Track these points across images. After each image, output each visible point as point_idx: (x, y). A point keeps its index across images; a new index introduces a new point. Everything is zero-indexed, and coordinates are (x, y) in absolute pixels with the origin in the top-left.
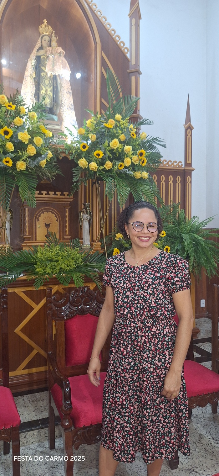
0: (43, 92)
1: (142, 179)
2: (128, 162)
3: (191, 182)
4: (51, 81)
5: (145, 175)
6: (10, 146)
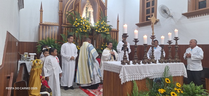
1: (108, 34)
2: (105, 31)
4: (89, 12)
6: (84, 28)
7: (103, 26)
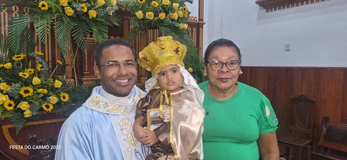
1: (184, 29)
2: (176, 15)
3: (203, 33)
5: (186, 26)
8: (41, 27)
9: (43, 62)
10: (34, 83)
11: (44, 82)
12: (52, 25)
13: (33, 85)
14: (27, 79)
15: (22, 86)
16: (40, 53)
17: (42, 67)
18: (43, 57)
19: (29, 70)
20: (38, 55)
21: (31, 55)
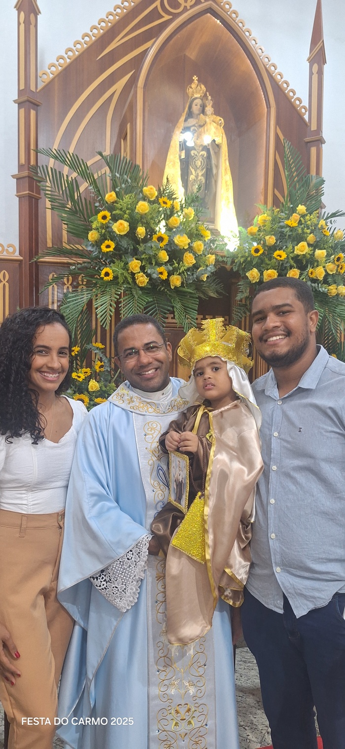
0: (192, 177)
1: (339, 295)
2: (319, 272)
4: (204, 162)
5: (343, 290)
6: (164, 256)
7: (299, 238)
8: (103, 305)
9: (104, 359)
10: (90, 390)
11: (104, 389)
12: (118, 303)
13: (88, 392)
14: (82, 383)
15: (75, 393)
16: (101, 346)
17: (101, 367)
18: (104, 351)
19: (84, 370)
20: (97, 348)
21: (89, 347)
